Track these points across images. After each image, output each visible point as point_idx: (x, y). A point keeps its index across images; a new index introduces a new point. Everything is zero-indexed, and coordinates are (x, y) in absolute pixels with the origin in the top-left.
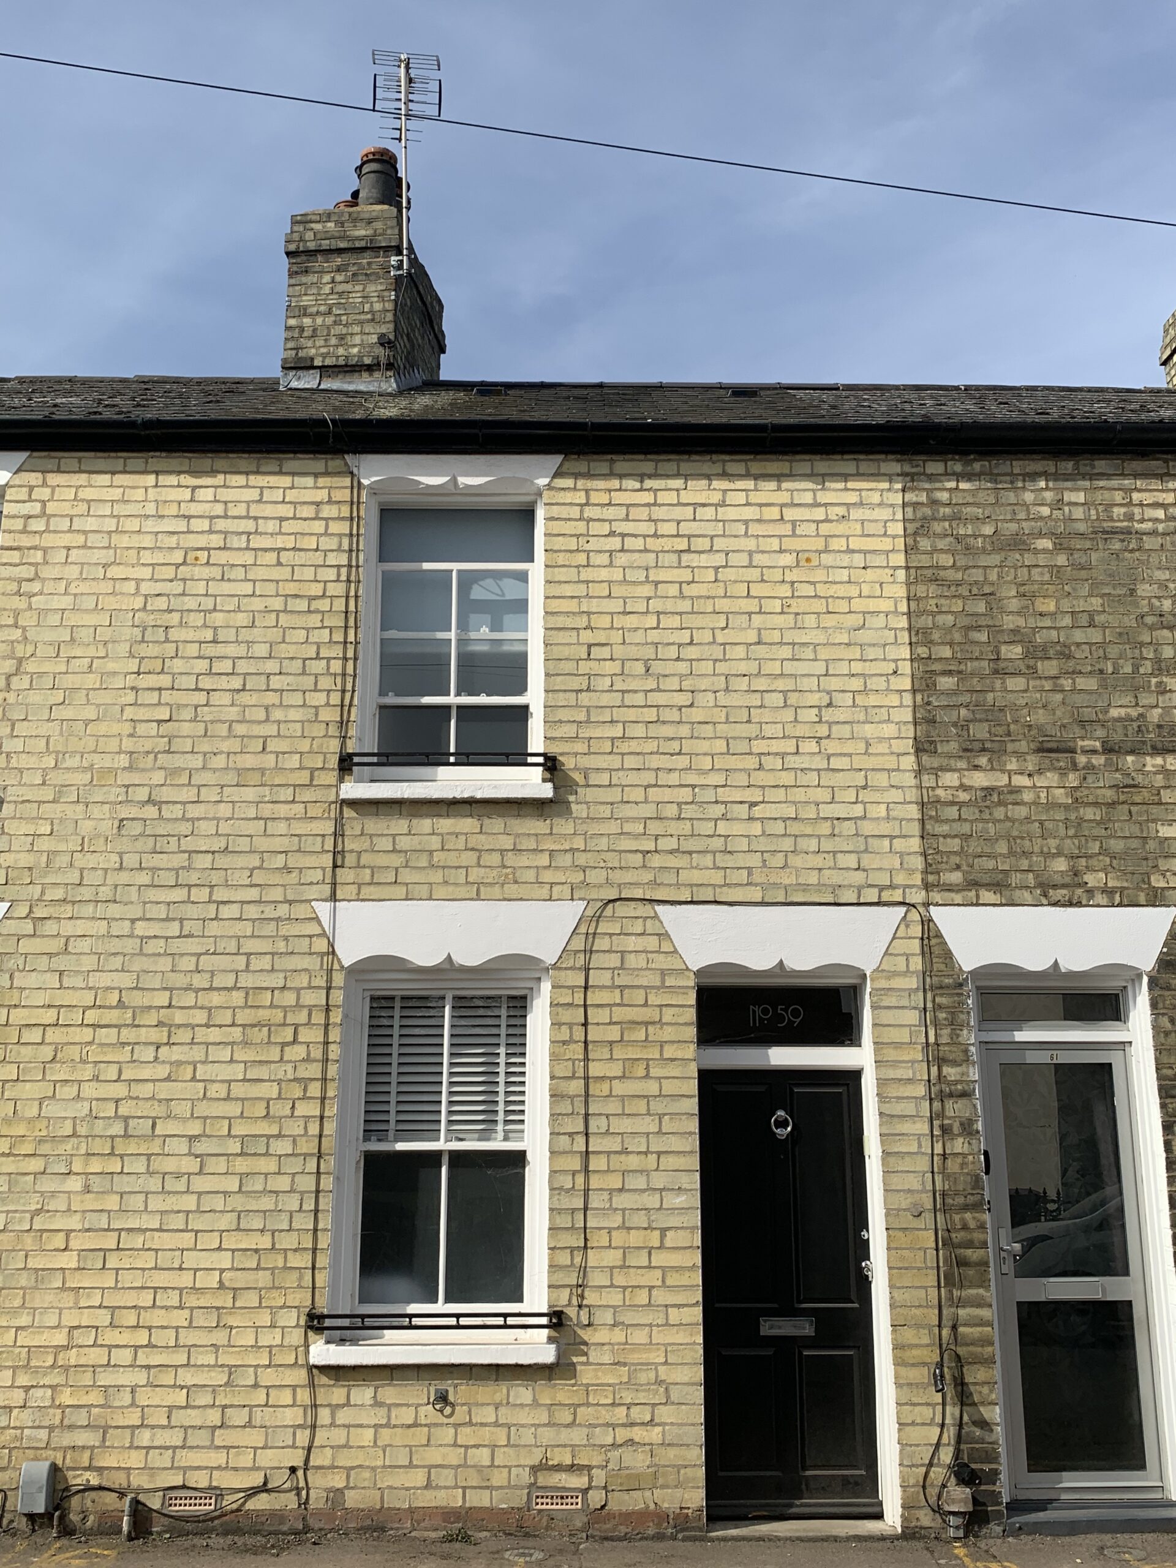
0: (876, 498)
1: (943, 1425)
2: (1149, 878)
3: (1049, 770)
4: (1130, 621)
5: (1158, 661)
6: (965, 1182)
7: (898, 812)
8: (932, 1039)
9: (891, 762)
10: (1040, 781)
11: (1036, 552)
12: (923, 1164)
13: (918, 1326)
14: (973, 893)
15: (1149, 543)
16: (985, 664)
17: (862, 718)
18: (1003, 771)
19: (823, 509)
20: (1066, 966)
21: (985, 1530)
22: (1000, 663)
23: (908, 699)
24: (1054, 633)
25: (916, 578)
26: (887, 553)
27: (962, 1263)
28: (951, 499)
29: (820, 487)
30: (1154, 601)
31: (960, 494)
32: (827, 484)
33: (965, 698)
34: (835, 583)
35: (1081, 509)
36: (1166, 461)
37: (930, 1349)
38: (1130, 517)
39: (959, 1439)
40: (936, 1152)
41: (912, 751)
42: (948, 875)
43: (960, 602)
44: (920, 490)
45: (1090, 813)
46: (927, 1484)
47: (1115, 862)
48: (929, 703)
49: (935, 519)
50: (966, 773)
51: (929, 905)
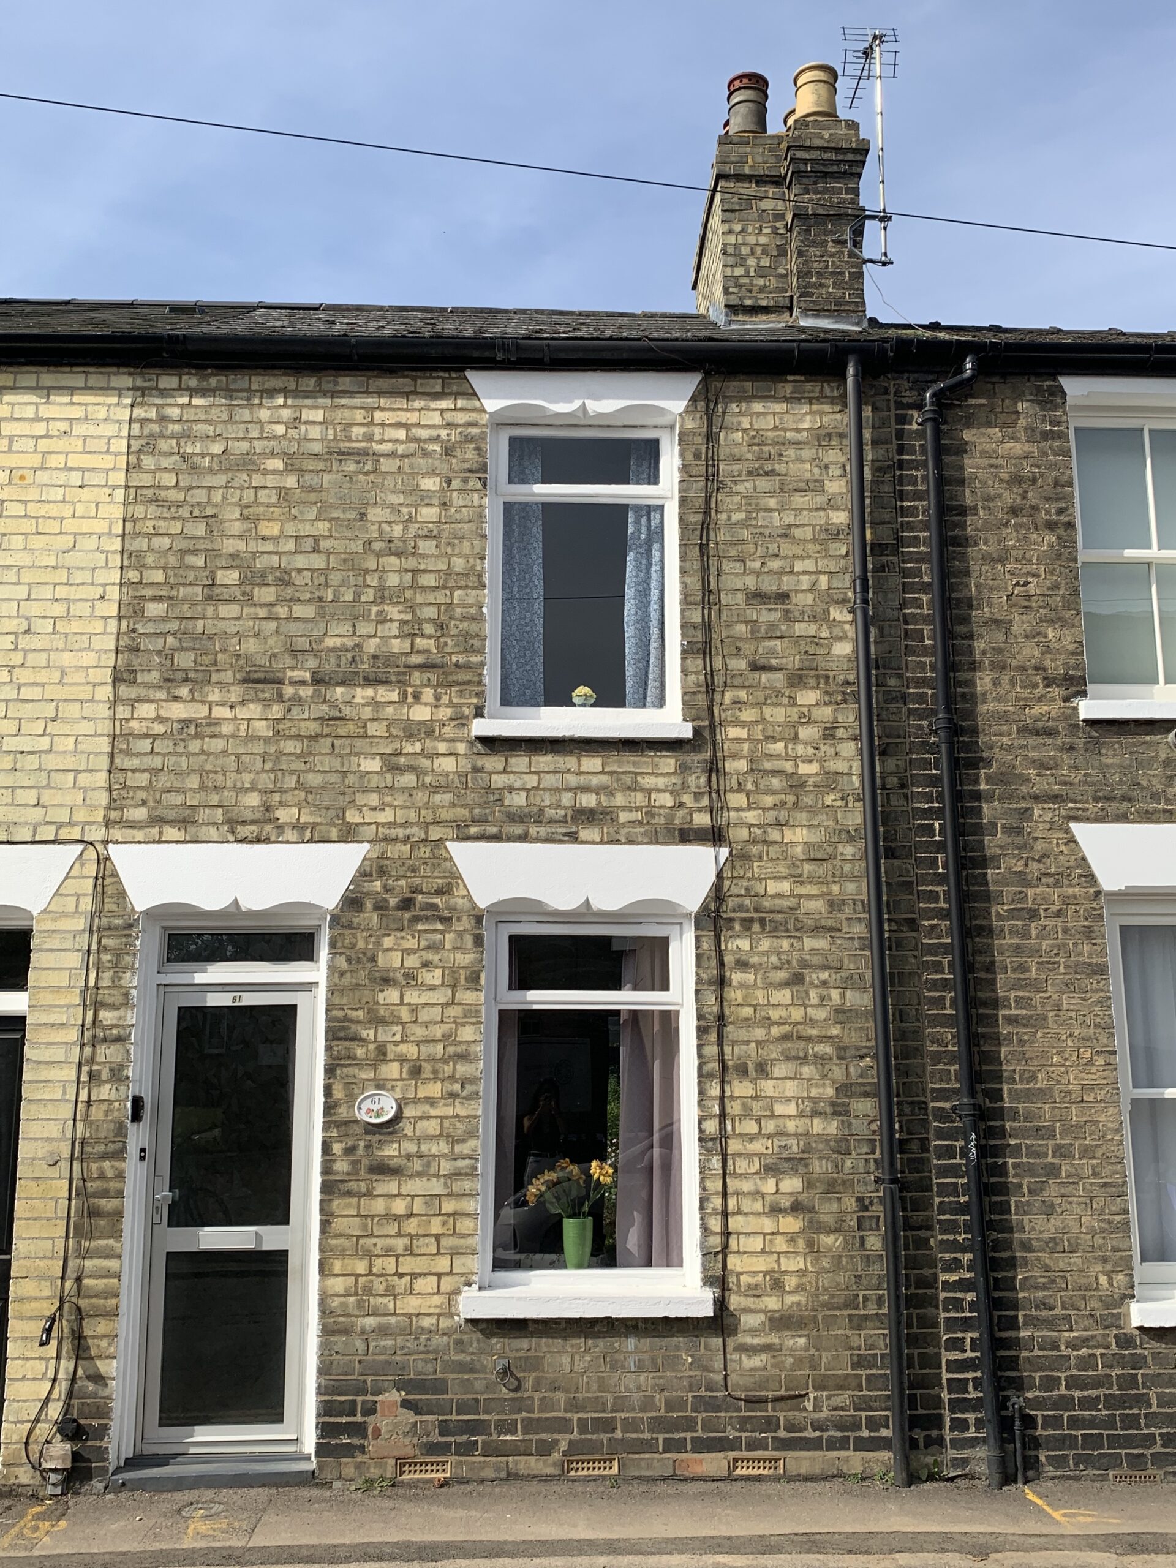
0: (102, 413)
1: (54, 1380)
2: (344, 814)
3: (252, 701)
4: (357, 547)
5: (381, 589)
6: (108, 1130)
7: (86, 745)
8: (92, 983)
9: (85, 693)
10: (242, 713)
11: (266, 472)
12: (67, 1112)
13: (40, 1278)
14: (157, 829)
15: (386, 465)
16: (199, 589)
17: (61, 646)
18: (203, 702)
19: (44, 424)
20: (247, 904)
21: (86, 1487)
22: (214, 589)
23: (112, 626)
24: (275, 558)
25: (136, 498)
26: (107, 471)
27: (94, 1213)
28: (182, 416)
29: (43, 401)
30: (384, 525)
31: (193, 410)
32: (52, 398)
33: (174, 626)
34: (49, 502)
35: (318, 428)
36: (414, 379)
37: (50, 1301)
38: (370, 438)
39: (70, 1394)
40: (80, 1099)
41: (110, 681)
42: (131, 810)
43: (179, 524)
44: (149, 405)
45: (290, 746)
46: (31, 1440)
47: (310, 797)
48: (134, 631)
49: (162, 436)
50: (164, 704)
51: (108, 842)
